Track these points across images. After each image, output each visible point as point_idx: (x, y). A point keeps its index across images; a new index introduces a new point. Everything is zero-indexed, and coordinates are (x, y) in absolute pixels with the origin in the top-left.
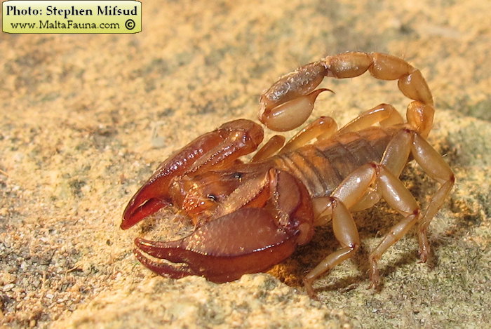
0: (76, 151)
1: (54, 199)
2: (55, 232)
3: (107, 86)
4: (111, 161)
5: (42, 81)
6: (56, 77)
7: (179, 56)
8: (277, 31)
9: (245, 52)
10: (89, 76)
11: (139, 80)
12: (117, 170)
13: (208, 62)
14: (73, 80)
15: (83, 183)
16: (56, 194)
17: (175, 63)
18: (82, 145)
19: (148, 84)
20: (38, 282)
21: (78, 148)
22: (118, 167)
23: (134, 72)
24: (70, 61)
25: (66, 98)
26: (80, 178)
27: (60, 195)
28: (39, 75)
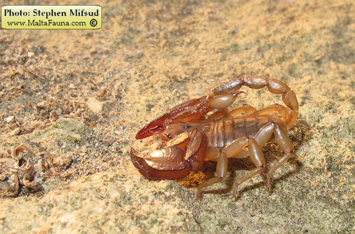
0: (160, 89)
1: (138, 111)
2: (126, 129)
3: (206, 54)
4: (170, 98)
5: (177, 45)
6: (185, 44)
7: (247, 45)
8: (304, 39)
9: (282, 48)
10: (200, 47)
11: (220, 54)
12: (170, 103)
13: (259, 51)
14: (192, 47)
15: (153, 106)
16: (140, 109)
17: (243, 48)
18: (164, 86)
19: (223, 57)
20: (98, 155)
21: (162, 87)
22: (171, 102)
23: (220, 49)
24: (197, 37)
25: (184, 57)
26: (152, 103)
27: (141, 110)
28: (178, 41)
